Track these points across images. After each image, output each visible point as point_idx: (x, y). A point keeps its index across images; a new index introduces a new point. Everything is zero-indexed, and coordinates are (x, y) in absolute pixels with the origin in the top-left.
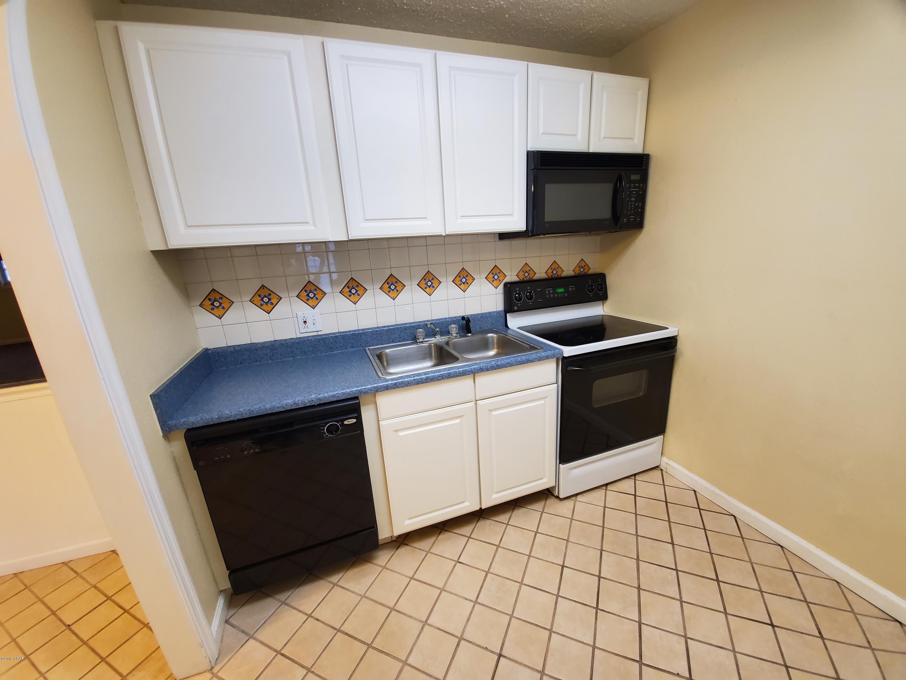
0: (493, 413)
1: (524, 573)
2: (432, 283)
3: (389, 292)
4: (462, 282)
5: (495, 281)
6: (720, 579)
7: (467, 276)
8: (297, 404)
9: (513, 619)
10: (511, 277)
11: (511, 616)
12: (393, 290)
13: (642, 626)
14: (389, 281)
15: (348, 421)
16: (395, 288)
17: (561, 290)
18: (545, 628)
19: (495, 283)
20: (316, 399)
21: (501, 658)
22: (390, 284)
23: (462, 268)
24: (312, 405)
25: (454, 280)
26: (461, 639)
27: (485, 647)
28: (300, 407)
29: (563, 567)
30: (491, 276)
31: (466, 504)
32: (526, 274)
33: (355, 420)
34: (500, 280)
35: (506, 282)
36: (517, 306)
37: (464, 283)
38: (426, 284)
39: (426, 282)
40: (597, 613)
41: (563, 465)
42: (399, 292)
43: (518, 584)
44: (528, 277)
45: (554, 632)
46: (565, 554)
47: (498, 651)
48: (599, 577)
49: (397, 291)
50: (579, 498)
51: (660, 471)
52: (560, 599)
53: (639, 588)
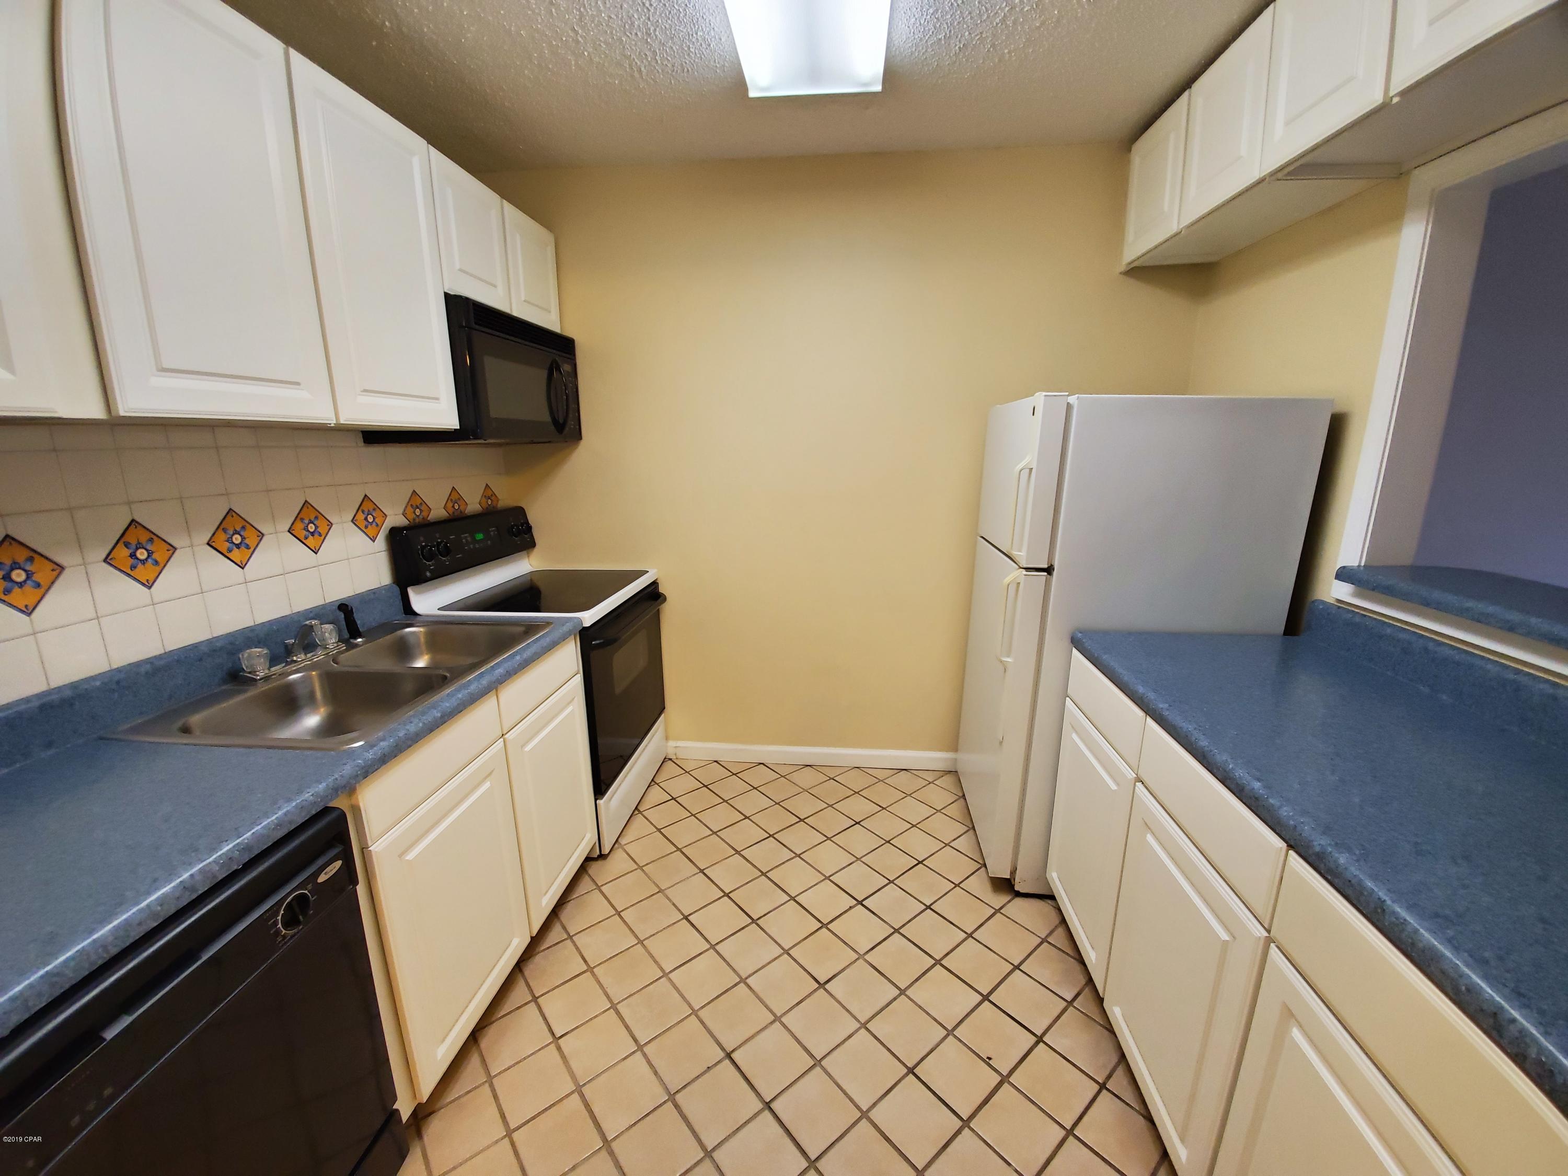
0: (526, 750)
1: (656, 962)
2: (243, 538)
3: (133, 567)
4: (308, 531)
5: (369, 526)
6: (802, 818)
7: (316, 518)
8: (193, 889)
9: (700, 1013)
10: (395, 518)
11: (695, 1012)
12: (144, 562)
13: (796, 899)
14: (129, 538)
15: (326, 874)
16: (149, 556)
17: (480, 536)
18: (736, 985)
19: (371, 530)
20: (237, 850)
21: (733, 1056)
22: (134, 547)
23: (303, 502)
24: (230, 872)
25: (290, 529)
26: (672, 1097)
27: (706, 1068)
28: (200, 892)
29: (686, 918)
30: (361, 516)
31: (516, 941)
32: (418, 512)
33: (338, 864)
34: (377, 525)
35: (392, 526)
36: (431, 571)
37: (312, 534)
38: (230, 540)
39: (228, 536)
40: (758, 925)
41: (602, 799)
42: (160, 566)
43: (664, 979)
44: (421, 517)
45: (747, 978)
46: (674, 904)
47: (722, 1054)
48: (727, 895)
49: (156, 563)
50: (623, 841)
51: (670, 761)
52: (717, 947)
53: (764, 874)
